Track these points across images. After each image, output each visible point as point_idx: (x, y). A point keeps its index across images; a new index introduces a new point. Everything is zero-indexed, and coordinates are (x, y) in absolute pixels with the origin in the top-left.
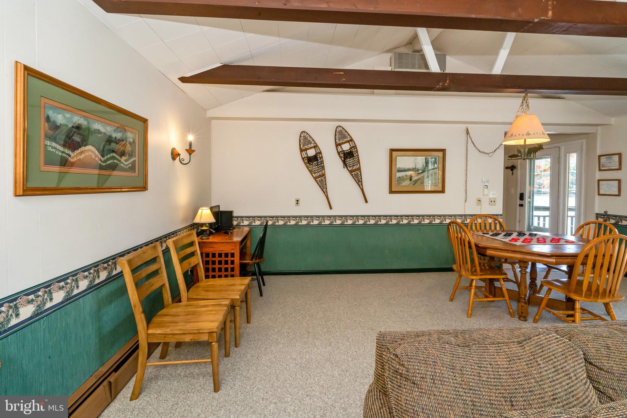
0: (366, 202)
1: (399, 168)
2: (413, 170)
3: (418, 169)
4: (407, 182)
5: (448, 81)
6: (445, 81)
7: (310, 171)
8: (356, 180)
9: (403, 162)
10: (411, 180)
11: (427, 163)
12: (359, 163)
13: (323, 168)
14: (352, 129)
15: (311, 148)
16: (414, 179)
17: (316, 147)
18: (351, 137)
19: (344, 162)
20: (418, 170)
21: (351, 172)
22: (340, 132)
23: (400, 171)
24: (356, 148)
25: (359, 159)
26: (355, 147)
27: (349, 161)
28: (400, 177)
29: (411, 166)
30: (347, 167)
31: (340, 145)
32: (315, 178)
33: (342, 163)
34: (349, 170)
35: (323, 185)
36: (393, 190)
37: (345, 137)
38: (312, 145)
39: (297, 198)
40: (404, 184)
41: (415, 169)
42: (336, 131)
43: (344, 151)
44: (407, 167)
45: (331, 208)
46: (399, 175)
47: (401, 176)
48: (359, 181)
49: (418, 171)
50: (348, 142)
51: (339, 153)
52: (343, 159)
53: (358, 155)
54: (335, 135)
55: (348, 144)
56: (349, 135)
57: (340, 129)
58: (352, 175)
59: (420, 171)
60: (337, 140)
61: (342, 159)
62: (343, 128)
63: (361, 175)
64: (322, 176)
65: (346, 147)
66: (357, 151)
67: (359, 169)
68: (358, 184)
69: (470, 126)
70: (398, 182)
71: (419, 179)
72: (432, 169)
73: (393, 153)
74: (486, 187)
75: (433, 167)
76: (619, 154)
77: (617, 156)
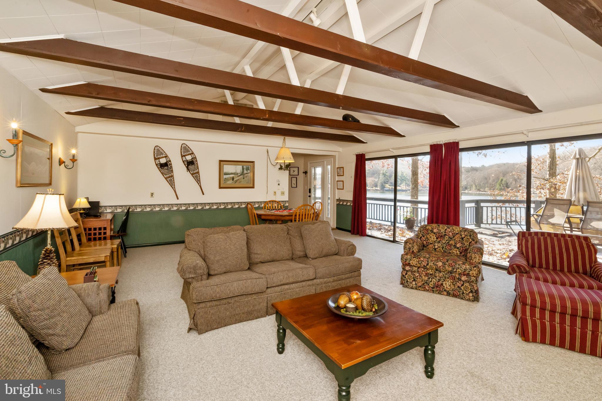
0: (203, 194)
1: (226, 172)
2: (234, 174)
4: (230, 182)
5: (244, 128)
6: (242, 128)
7: (162, 174)
8: (196, 180)
9: (228, 168)
10: (233, 180)
11: (243, 169)
12: (198, 169)
13: (172, 172)
14: (193, 146)
15: (163, 157)
16: (235, 180)
17: (166, 157)
18: (192, 151)
19: (187, 167)
20: (237, 174)
21: (192, 174)
22: (185, 148)
23: (226, 174)
24: (196, 159)
25: (198, 166)
26: (195, 158)
27: (191, 167)
28: (226, 178)
29: (233, 171)
30: (189, 171)
31: (184, 156)
32: (166, 178)
33: (186, 168)
34: (190, 173)
35: (172, 183)
36: (221, 186)
37: (188, 151)
38: (164, 156)
39: (152, 192)
40: (228, 182)
42: (181, 147)
43: (187, 160)
44: (230, 172)
45: (178, 199)
46: (225, 177)
48: (198, 180)
50: (190, 154)
51: (183, 162)
52: (187, 166)
53: (197, 163)
54: (181, 149)
55: (190, 156)
56: (191, 150)
57: (183, 146)
58: (193, 176)
59: (239, 175)
60: (182, 153)
61: (186, 166)
62: (187, 145)
63: (199, 176)
64: (171, 177)
65: (189, 158)
66: (197, 161)
67: (198, 173)
68: (197, 182)
69: (269, 148)
70: (225, 181)
71: (238, 180)
72: (246, 173)
73: (222, 163)
74: (279, 184)
75: (247, 172)
76: (343, 168)
77: (342, 169)
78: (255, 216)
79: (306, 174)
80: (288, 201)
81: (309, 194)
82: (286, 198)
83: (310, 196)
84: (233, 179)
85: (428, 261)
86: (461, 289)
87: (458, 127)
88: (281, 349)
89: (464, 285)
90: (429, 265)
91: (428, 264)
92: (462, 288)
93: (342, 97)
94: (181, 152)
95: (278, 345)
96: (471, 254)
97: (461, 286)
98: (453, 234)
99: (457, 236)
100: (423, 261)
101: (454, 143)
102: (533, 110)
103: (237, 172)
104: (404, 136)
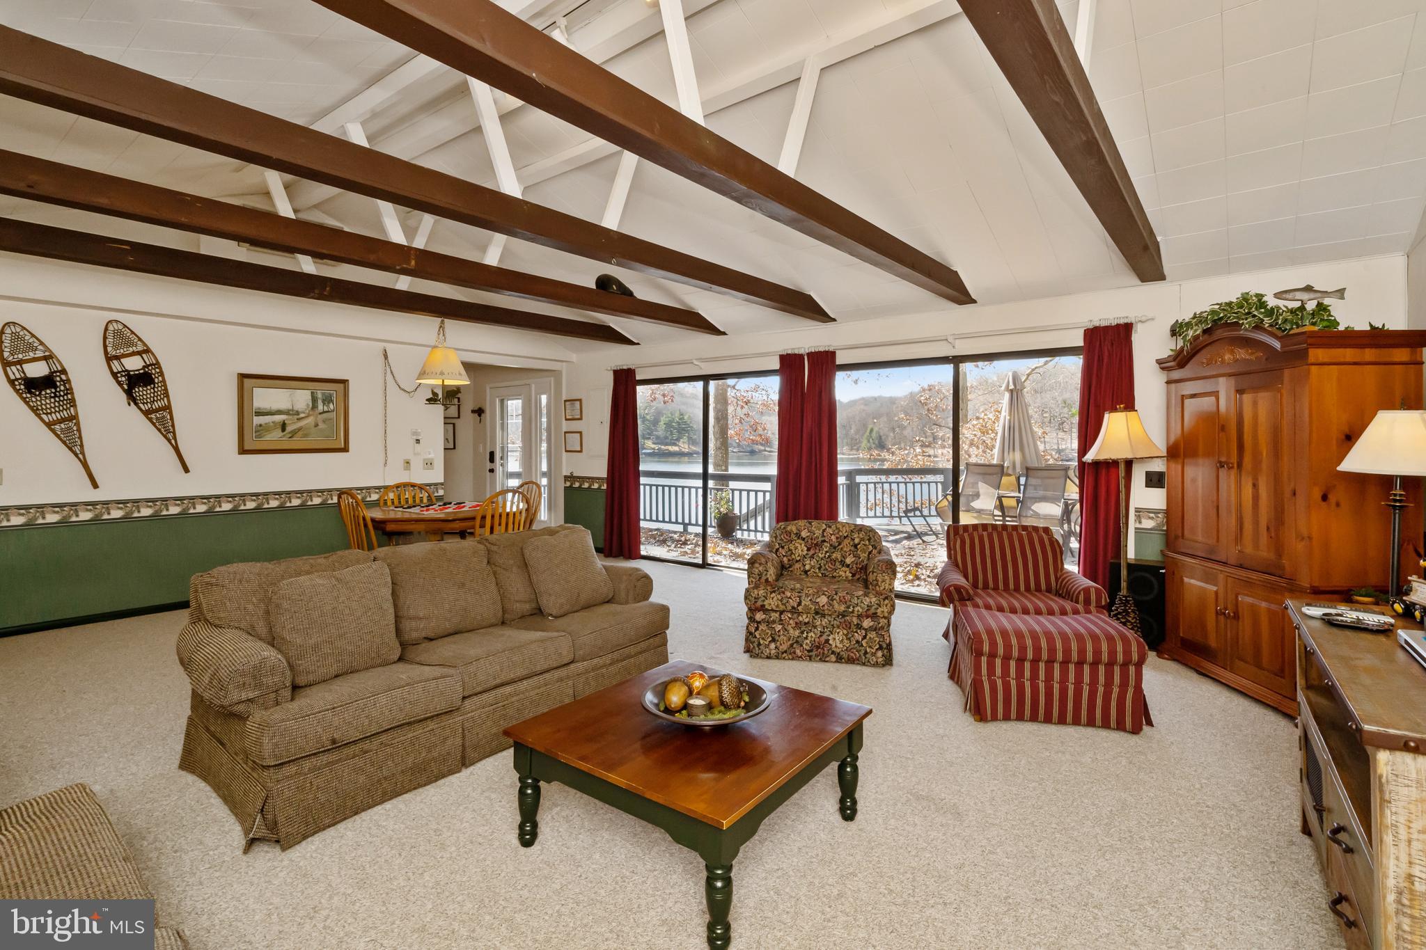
0: (186, 470)
1: (259, 409)
2: (287, 412)
3: (297, 411)
4: (277, 434)
5: (328, 289)
6: (325, 290)
7: (36, 412)
8: (159, 430)
9: (265, 398)
10: (283, 429)
11: (314, 400)
12: (168, 396)
13: (72, 403)
14: (146, 330)
15: (34, 360)
16: (289, 429)
17: (49, 358)
18: (145, 344)
19: (129, 393)
20: (298, 413)
21: (147, 413)
22: (118, 334)
23: (260, 413)
24: (160, 368)
25: (166, 389)
26: (157, 364)
27: (139, 391)
28: (261, 425)
29: (284, 405)
30: (136, 404)
31: (117, 358)
32: (50, 426)
33: (124, 396)
34: (141, 409)
35: (71, 439)
36: (246, 448)
37: (133, 344)
38: (40, 354)
40: (268, 437)
41: (293, 410)
42: (106, 329)
43: (126, 371)
44: (275, 407)
46: (258, 420)
47: (263, 423)
48: (167, 431)
49: (298, 414)
50: (139, 353)
51: (114, 375)
52: (126, 387)
53: (164, 381)
54: (105, 338)
55: (138, 358)
56: (140, 339)
57: (116, 327)
58: (150, 420)
59: (302, 415)
60: (109, 349)
61: (123, 388)
62: (125, 326)
63: (172, 418)
64: (71, 421)
65: (133, 364)
66: (161, 373)
67: (168, 408)
68: (165, 437)
69: (389, 347)
70: (258, 434)
71: (300, 429)
72: (324, 412)
73: (246, 381)
74: (418, 441)
75: (326, 409)
76: (580, 400)
77: (578, 403)
78: (366, 525)
79: (480, 415)
80: (442, 484)
81: (489, 465)
82: (437, 476)
83: (492, 471)
84: (283, 426)
85: (800, 597)
86: (862, 646)
87: (834, 320)
88: (528, 836)
89: (868, 637)
90: (803, 604)
91: (799, 604)
92: (864, 643)
93: (616, 237)
94: (105, 347)
95: (521, 827)
96: (875, 574)
97: (862, 640)
98: (837, 538)
99: (846, 541)
100: (790, 598)
101: (826, 353)
102: (963, 298)
103: (296, 408)
104: (724, 333)
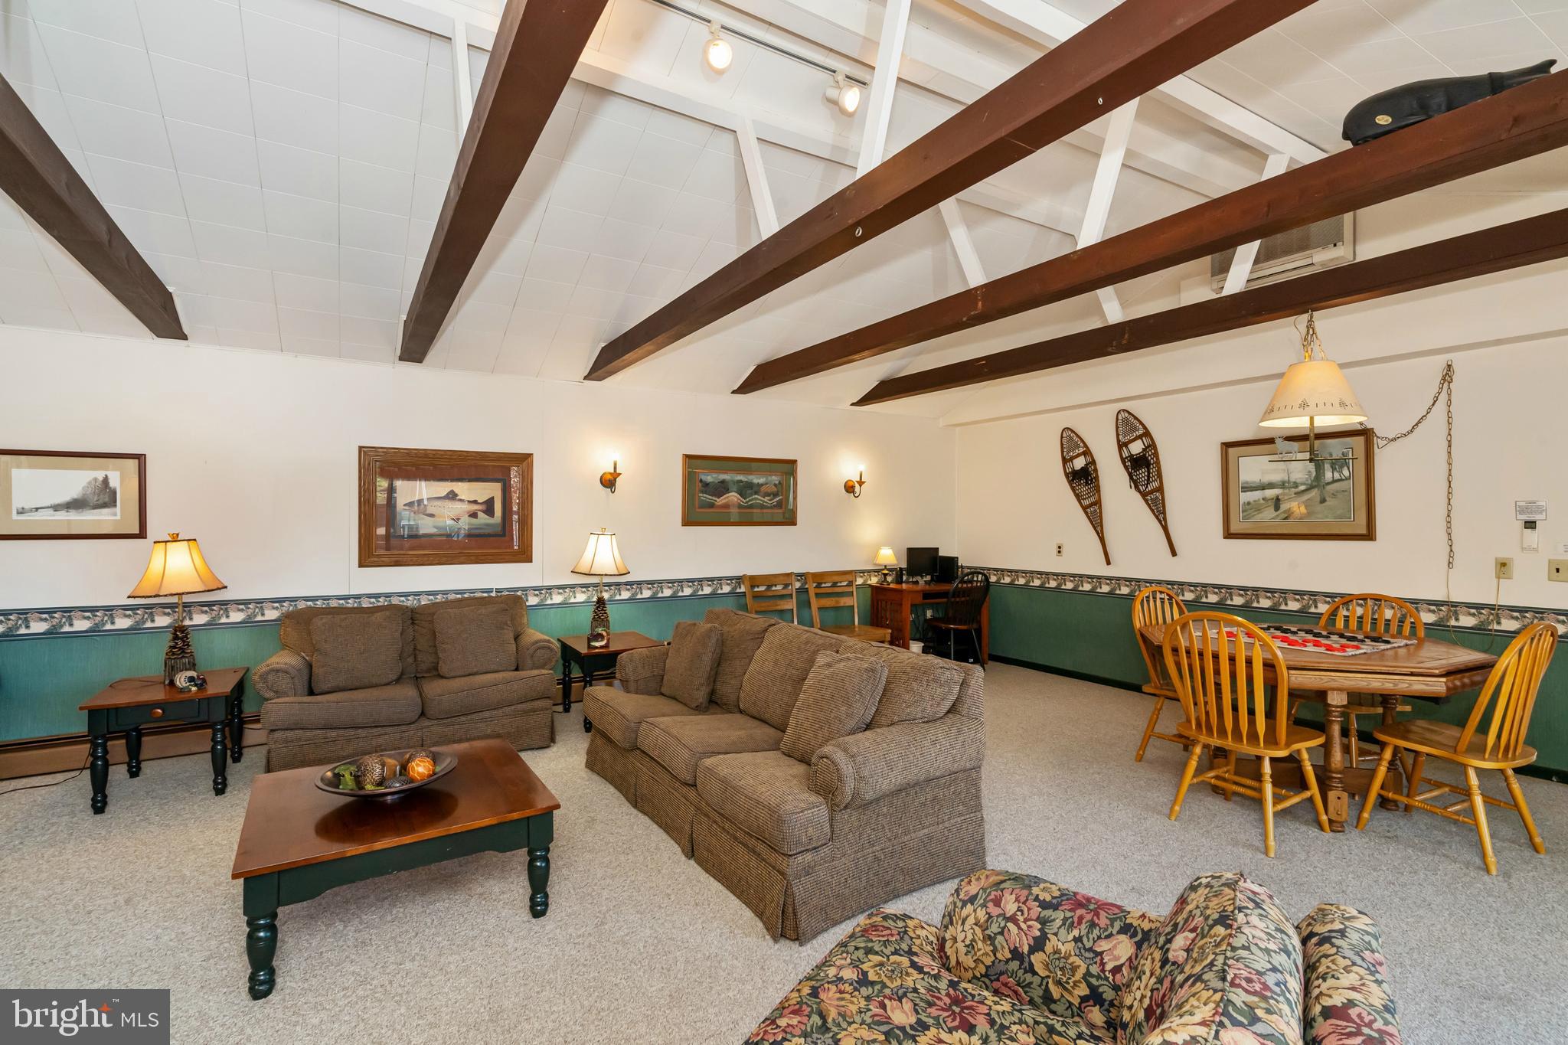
0: (1176, 554)
1: (1247, 483)
2: (1282, 485)
3: (1295, 483)
4: (1268, 514)
7: (1078, 496)
8: (1152, 511)
9: (1256, 467)
10: (1277, 508)
12: (1161, 477)
13: (1098, 490)
14: (1146, 413)
15: (1078, 455)
17: (1086, 452)
18: (1145, 428)
19: (1132, 476)
20: (1296, 485)
21: (1144, 495)
22: (1125, 421)
23: (1247, 489)
24: (1156, 449)
25: (1160, 471)
26: (1154, 446)
27: (1140, 474)
28: (1249, 503)
29: (1276, 478)
30: (1136, 486)
31: (1126, 444)
32: (1085, 508)
33: (1128, 479)
34: (1138, 490)
35: (1097, 522)
36: (1232, 532)
37: (1136, 430)
39: (1060, 542)
40: (1260, 517)
41: (1289, 482)
42: (1117, 419)
43: (1132, 455)
44: (1266, 480)
45: (1108, 563)
46: (1246, 497)
47: (1251, 501)
48: (1159, 511)
49: (1297, 487)
50: (1141, 437)
51: (1123, 460)
52: (1130, 471)
53: (1158, 462)
54: (1117, 428)
55: (1140, 441)
56: (1141, 424)
57: (1123, 415)
58: (1146, 501)
59: (1302, 488)
60: (1120, 437)
61: (1128, 471)
62: (1129, 413)
63: (1163, 499)
64: (1096, 505)
65: (1136, 448)
66: (1157, 455)
67: (1160, 489)
68: (1156, 516)
70: (1245, 514)
71: (1297, 506)
72: (1333, 482)
73: (1231, 450)
75: (1336, 477)
84: (1277, 502)
94: (1118, 435)
103: (1292, 479)
